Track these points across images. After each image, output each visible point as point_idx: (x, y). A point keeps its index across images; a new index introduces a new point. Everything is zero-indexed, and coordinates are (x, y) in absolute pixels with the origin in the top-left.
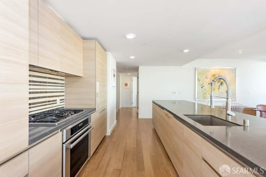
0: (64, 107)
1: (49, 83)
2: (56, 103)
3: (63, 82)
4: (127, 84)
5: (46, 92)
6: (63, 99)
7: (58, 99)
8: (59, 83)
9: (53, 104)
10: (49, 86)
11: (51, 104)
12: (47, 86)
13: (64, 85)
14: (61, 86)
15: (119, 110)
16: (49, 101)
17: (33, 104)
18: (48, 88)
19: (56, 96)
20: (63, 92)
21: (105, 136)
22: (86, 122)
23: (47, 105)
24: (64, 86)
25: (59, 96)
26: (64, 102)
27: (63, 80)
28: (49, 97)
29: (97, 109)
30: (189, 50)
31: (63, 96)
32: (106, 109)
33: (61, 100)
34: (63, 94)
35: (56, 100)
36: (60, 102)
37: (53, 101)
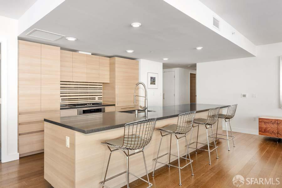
0: (102, 103)
2: (95, 100)
3: (102, 87)
5: (88, 93)
6: (101, 98)
7: (97, 97)
8: (97, 88)
9: (93, 100)
11: (91, 100)
14: (99, 89)
16: (90, 98)
18: (89, 91)
19: (95, 95)
20: (101, 93)
22: (99, 110)
23: (88, 100)
24: (102, 89)
25: (97, 95)
27: (102, 85)
28: (89, 96)
29: (116, 105)
30: (202, 48)
31: (101, 95)
33: (98, 98)
34: (102, 94)
35: (95, 98)
36: (98, 99)
37: (93, 98)
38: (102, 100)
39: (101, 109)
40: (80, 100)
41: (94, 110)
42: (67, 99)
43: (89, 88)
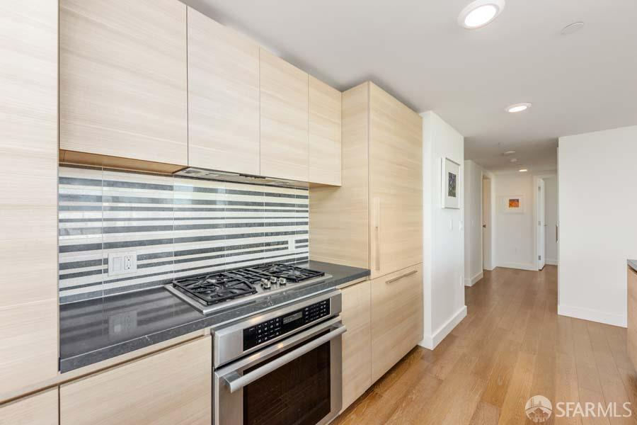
0: (307, 258)
1: (267, 204)
2: (286, 248)
3: (306, 202)
4: (518, 200)
5: (261, 225)
6: (306, 241)
7: (291, 239)
8: (293, 205)
9: (278, 249)
10: (266, 211)
11: (274, 250)
12: (262, 210)
13: (307, 209)
14: (297, 211)
15: (486, 273)
16: (268, 244)
17: (228, 250)
18: (265, 216)
19: (286, 233)
20: (306, 223)
21: (417, 348)
22: (320, 311)
23: (262, 251)
24: (307, 211)
25: (293, 233)
26: (307, 246)
27: (306, 197)
28: (267, 234)
29: (374, 274)
31: (306, 232)
32: (415, 272)
33: (297, 242)
34: (306, 228)
35: (286, 242)
36: (297, 247)
37: (278, 243)
38: (306, 249)
39: (328, 301)
40: (231, 255)
41: (300, 315)
42: (169, 254)
43: (265, 208)
